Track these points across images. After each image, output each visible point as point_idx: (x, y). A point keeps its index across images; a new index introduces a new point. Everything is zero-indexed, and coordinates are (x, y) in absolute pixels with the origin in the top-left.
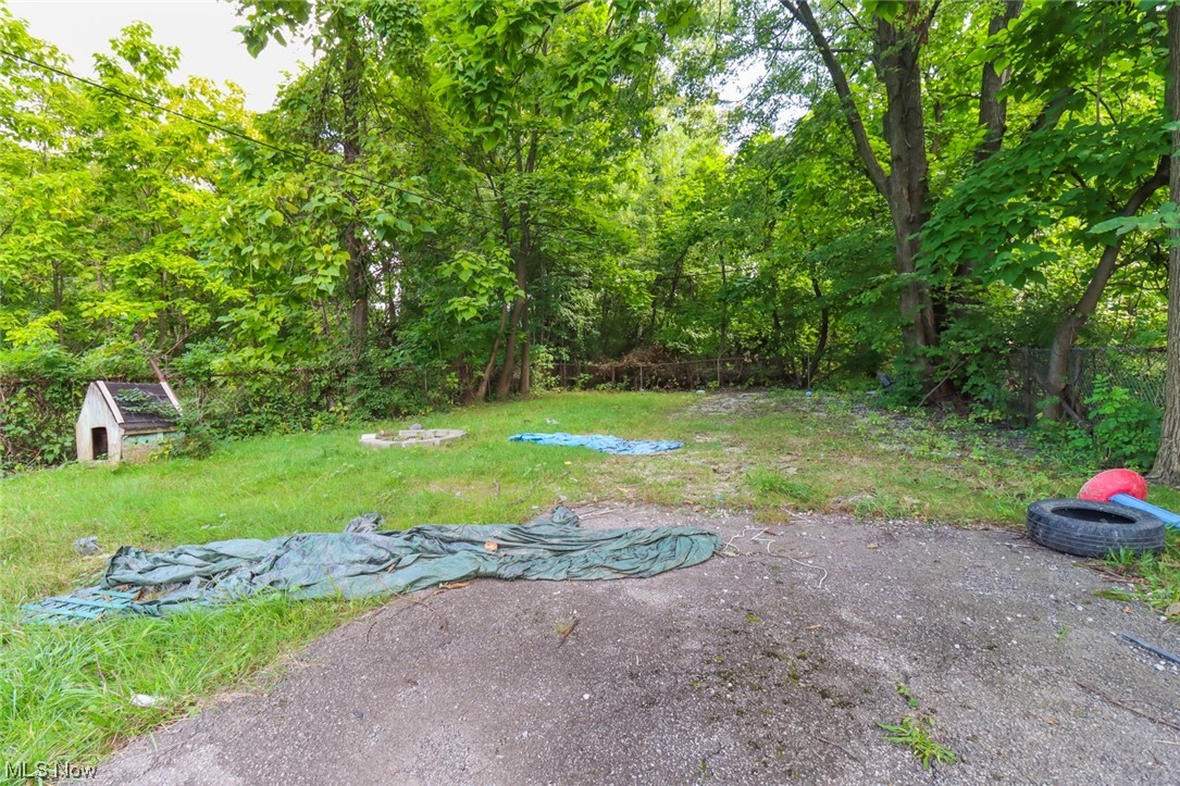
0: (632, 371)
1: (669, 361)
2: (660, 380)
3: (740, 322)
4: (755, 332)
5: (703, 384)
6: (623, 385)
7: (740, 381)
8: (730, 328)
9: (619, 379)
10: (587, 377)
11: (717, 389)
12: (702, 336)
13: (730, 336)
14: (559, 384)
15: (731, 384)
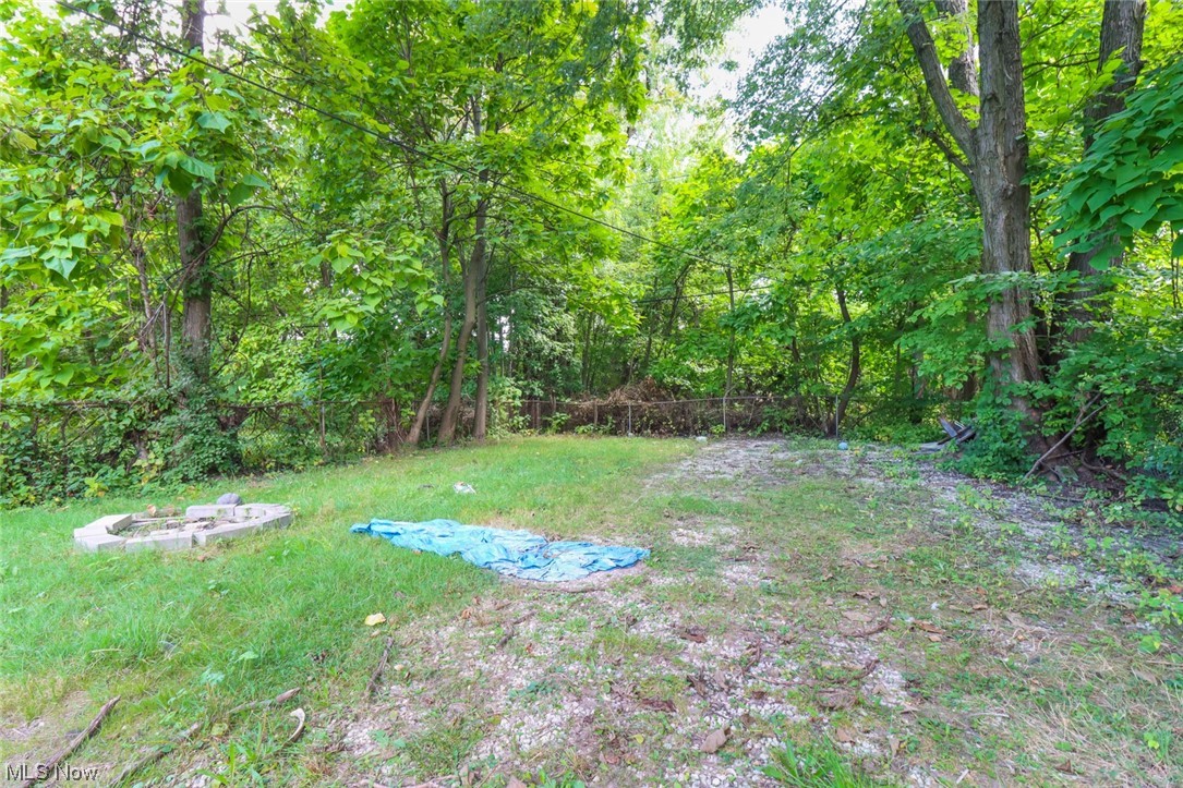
0: (618, 411)
1: (665, 400)
2: (652, 422)
3: (751, 355)
4: (768, 367)
5: (705, 428)
6: (607, 428)
7: (751, 425)
8: (739, 361)
9: (602, 421)
10: (565, 417)
11: (722, 435)
12: (706, 370)
13: (740, 371)
14: (530, 425)
15: (740, 429)
